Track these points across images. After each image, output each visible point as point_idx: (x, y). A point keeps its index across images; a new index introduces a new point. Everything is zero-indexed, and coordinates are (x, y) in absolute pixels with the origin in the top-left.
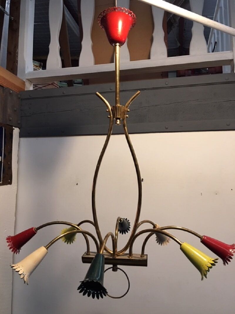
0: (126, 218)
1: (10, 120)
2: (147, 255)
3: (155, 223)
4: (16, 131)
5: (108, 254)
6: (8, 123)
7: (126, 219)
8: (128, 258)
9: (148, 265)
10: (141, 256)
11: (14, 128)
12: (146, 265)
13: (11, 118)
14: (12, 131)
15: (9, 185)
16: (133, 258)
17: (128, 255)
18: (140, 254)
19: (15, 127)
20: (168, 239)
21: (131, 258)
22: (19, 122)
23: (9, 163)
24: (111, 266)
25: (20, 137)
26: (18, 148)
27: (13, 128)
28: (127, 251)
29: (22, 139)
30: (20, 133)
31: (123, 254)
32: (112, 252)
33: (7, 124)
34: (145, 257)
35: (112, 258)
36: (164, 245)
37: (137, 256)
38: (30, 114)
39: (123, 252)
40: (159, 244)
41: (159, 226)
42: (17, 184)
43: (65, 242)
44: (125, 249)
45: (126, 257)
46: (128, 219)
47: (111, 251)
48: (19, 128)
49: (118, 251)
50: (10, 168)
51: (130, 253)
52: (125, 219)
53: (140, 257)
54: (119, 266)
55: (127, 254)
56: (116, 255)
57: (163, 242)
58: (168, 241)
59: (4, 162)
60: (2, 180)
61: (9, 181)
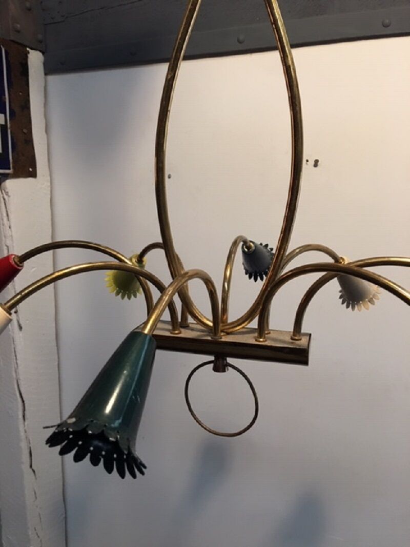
0: (266, 243)
1: (18, 32)
2: (310, 335)
3: (340, 255)
4: (35, 59)
5: (202, 328)
6: (12, 38)
7: (267, 246)
8: (253, 342)
9: (310, 362)
10: (292, 339)
11: (28, 49)
12: (305, 362)
13: (18, 26)
14: (27, 57)
15: (30, 179)
16: (268, 343)
17: (256, 335)
18: (290, 332)
19: (32, 49)
20: (371, 296)
21: (262, 342)
22: (40, 37)
23: (25, 131)
24: (212, 358)
25: (46, 74)
26: (43, 99)
27: (26, 49)
28: (254, 324)
29: (51, 78)
30: (45, 64)
31: (244, 330)
32: (211, 324)
33: (13, 41)
34: (303, 342)
35: (209, 338)
36: (359, 310)
37: (282, 338)
38: (63, 16)
39: (243, 325)
40: (348, 307)
41: (349, 258)
42: (49, 178)
43: (117, 294)
44: (249, 316)
45: (250, 339)
46: (269, 247)
47: (208, 320)
48: (43, 53)
49: (230, 321)
50: (29, 141)
51: (262, 328)
52: (264, 244)
53: (288, 338)
54: (230, 360)
55: (252, 331)
56: (222, 331)
57: (358, 302)
58: (371, 301)
59: (11, 127)
60: (14, 168)
61: (31, 169)
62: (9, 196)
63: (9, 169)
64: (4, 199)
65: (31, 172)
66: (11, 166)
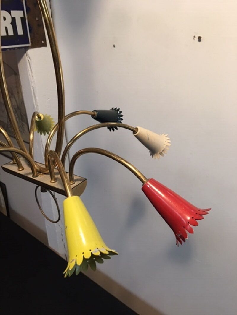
15: (43, 48)
23: (37, 19)
50: (41, 25)
59: (28, 18)
60: (31, 42)
61: (43, 42)
62: (31, 59)
63: (29, 43)
64: (28, 61)
65: (43, 43)
66: (30, 41)
